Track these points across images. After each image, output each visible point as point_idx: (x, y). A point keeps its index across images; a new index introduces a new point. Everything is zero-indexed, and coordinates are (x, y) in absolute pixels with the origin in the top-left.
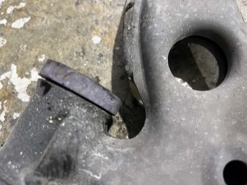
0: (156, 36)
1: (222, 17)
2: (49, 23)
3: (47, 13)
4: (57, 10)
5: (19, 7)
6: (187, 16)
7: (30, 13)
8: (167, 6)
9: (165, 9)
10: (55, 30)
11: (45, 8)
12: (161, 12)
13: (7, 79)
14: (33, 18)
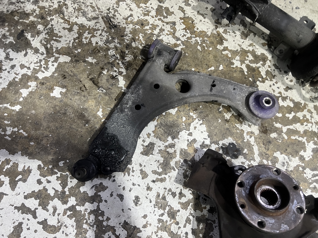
2: (199, 56)
3: (203, 56)
4: (204, 59)
5: (205, 47)
7: (203, 51)
10: (197, 58)
11: (205, 55)
13: (180, 45)
14: (201, 52)
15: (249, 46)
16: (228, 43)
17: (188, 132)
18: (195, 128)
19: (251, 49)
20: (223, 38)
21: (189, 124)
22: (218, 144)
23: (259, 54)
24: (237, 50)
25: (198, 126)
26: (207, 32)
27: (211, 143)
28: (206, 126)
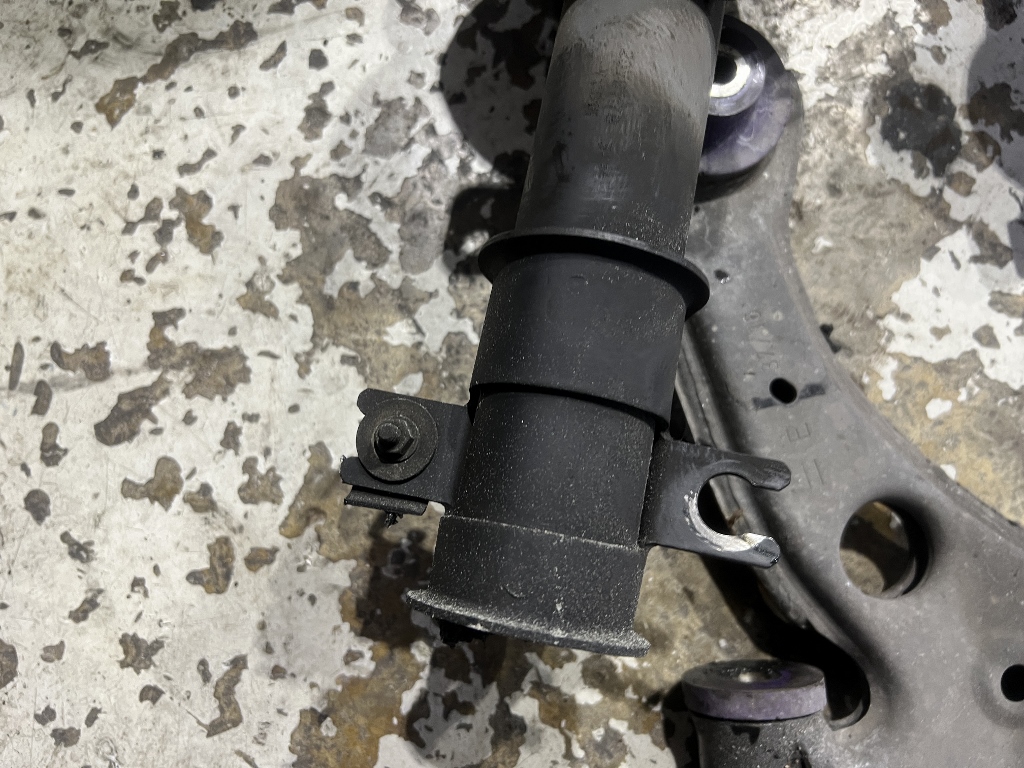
0: (822, 562)
1: (884, 476)
6: (842, 505)
8: (808, 506)
9: (808, 513)
12: (806, 521)
15: (270, 311)
16: (330, 432)
17: (985, 354)
18: (939, 333)
19: (285, 296)
20: (318, 478)
21: (944, 367)
22: (936, 194)
23: (293, 235)
24: (345, 360)
25: (921, 327)
26: (336, 594)
27: (955, 225)
28: (893, 287)
